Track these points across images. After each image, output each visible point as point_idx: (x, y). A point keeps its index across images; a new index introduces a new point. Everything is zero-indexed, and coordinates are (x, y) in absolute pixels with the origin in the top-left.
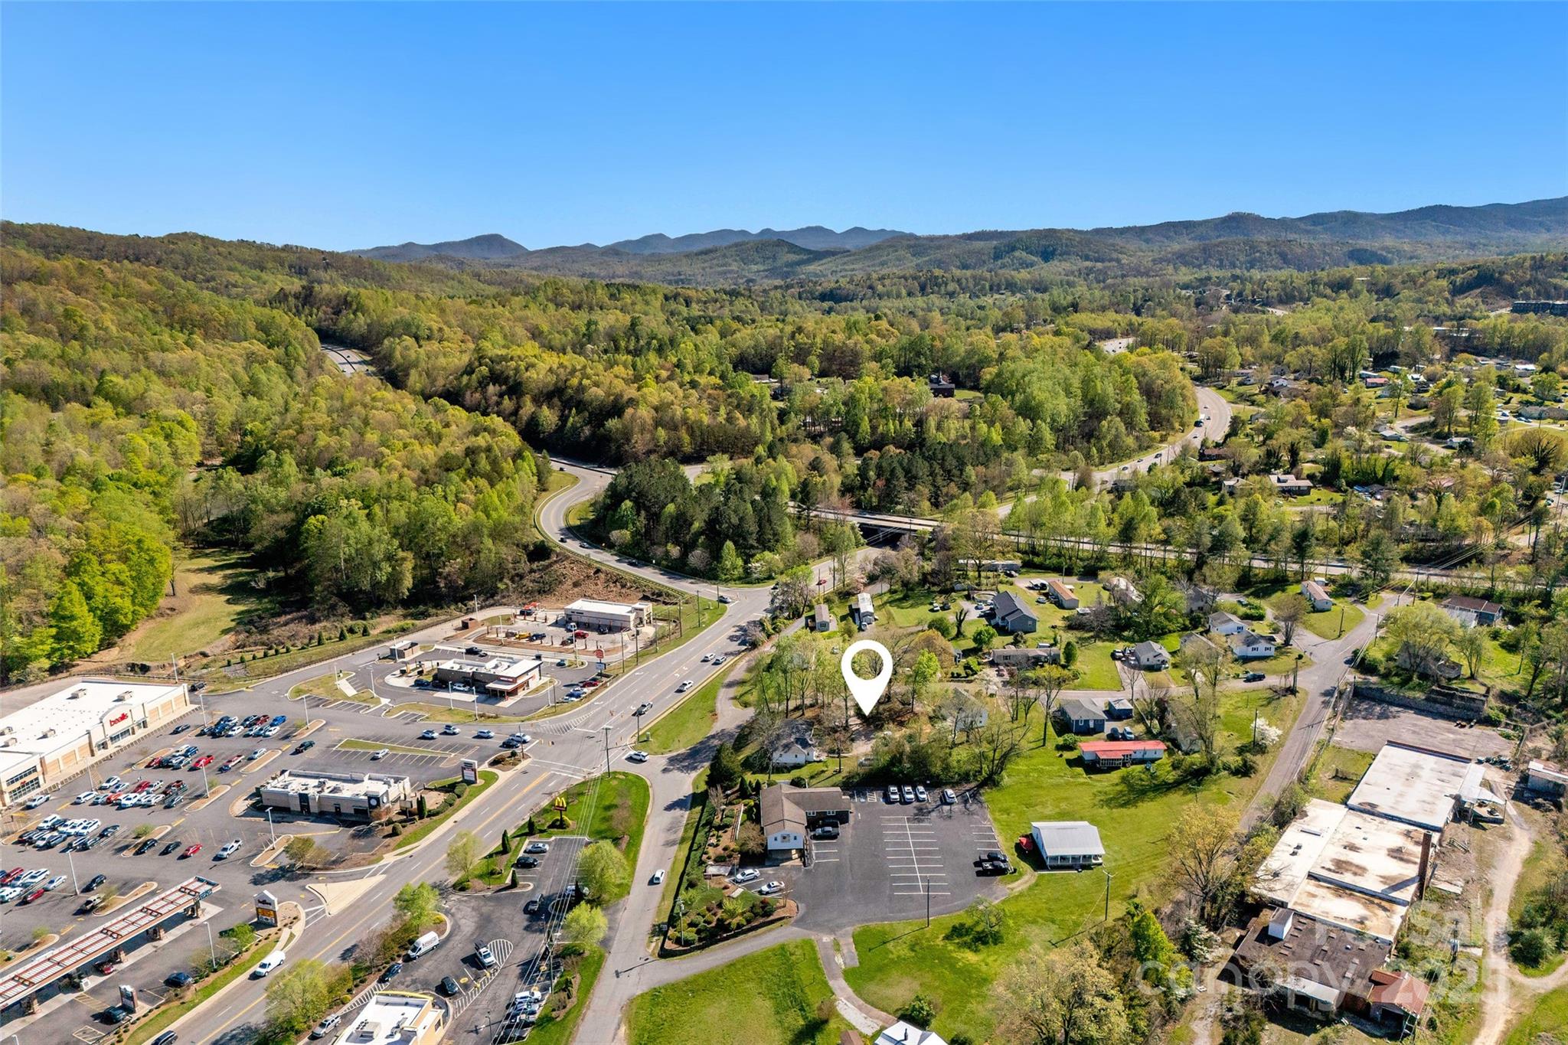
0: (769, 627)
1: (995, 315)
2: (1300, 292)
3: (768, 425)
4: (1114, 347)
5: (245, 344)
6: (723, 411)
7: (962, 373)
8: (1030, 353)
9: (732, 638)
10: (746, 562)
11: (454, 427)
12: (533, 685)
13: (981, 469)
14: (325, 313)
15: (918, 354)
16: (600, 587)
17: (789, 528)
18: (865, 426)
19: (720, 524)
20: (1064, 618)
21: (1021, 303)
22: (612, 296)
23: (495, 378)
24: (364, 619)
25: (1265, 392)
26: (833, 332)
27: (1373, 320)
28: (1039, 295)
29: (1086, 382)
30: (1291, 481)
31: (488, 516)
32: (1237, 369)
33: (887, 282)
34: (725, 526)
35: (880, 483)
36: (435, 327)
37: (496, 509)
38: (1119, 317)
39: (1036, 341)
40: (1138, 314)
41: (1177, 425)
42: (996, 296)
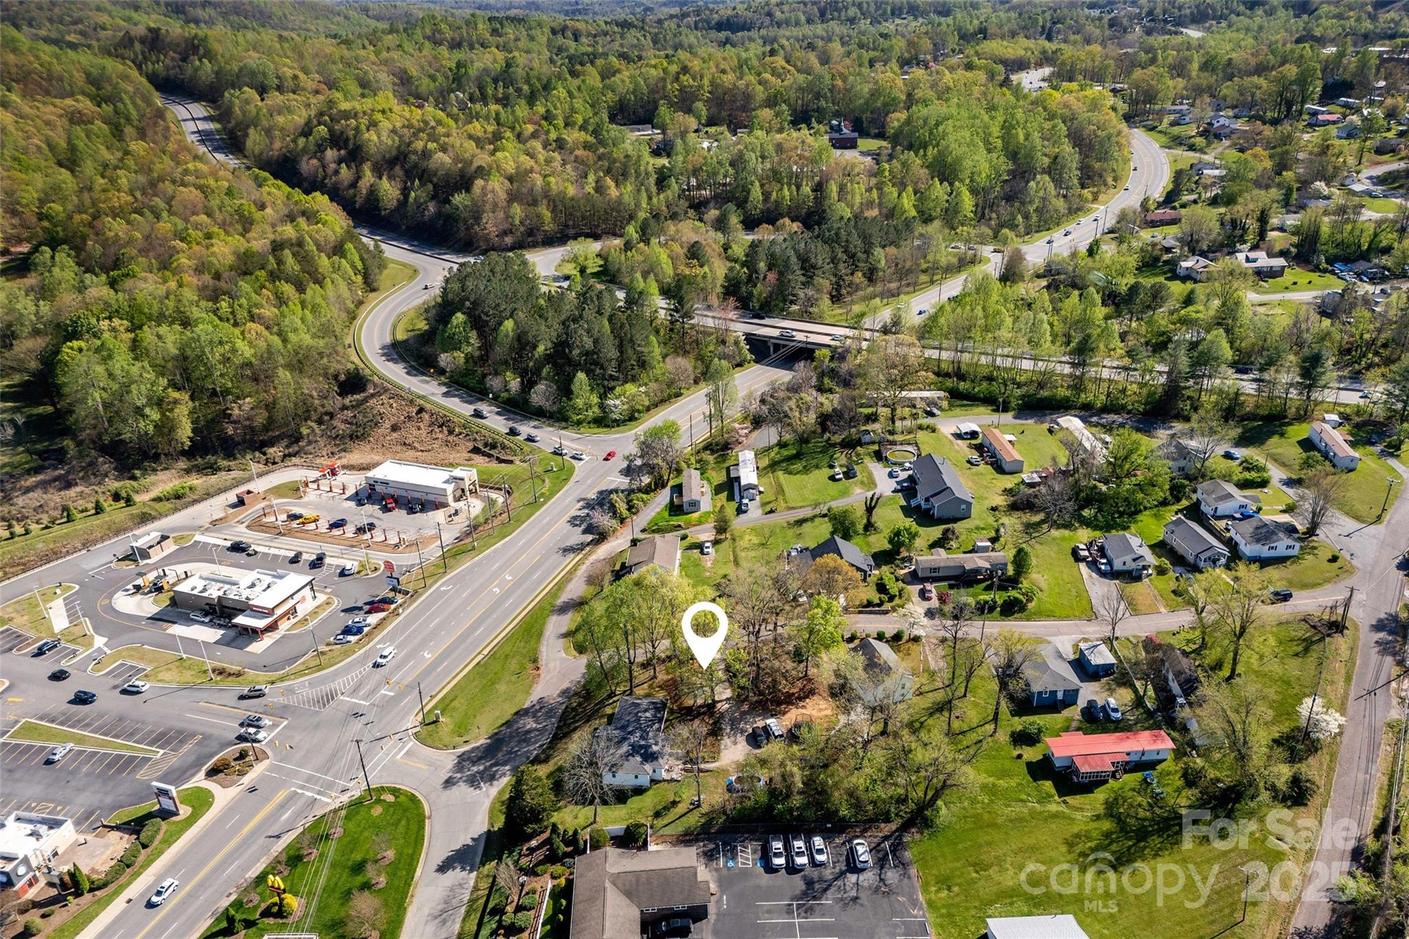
0: (622, 507)
1: (899, 45)
2: (1214, 10)
3: (644, 195)
4: (1031, 80)
5: (69, 102)
6: (591, 178)
7: (866, 116)
8: (943, 94)
9: (573, 521)
10: (603, 396)
11: (269, 210)
12: (302, 610)
13: (891, 250)
14: (173, 59)
15: (818, 96)
16: (424, 432)
17: (657, 351)
18: (756, 193)
19: (570, 347)
20: (1008, 492)
21: (924, 29)
22: (495, 32)
23: (337, 140)
24: (134, 478)
25: (1200, 134)
26: (723, 72)
27: (1298, 41)
28: (942, 19)
29: (1007, 128)
30: (1262, 260)
31: (285, 341)
32: (1169, 106)
33: (786, 8)
34: (576, 352)
35: (772, 277)
36: (289, 72)
37: (295, 330)
38: (1031, 43)
39: (948, 78)
40: (1049, 39)
41: (1110, 181)
42: (898, 21)
